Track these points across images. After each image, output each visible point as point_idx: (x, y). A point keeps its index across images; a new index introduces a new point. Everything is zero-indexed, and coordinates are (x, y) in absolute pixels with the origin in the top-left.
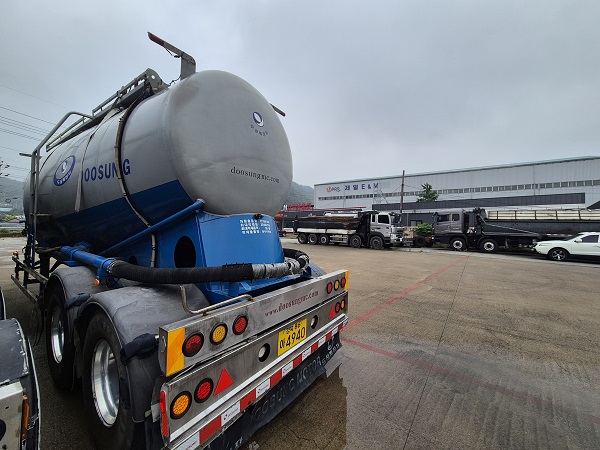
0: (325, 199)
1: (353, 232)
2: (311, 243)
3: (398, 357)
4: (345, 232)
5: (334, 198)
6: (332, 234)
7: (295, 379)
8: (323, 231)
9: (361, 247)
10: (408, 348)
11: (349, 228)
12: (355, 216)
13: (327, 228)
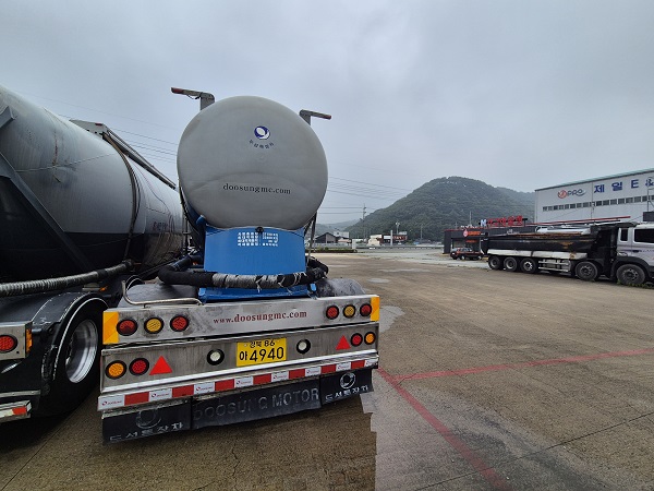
0: (555, 208)
1: (579, 256)
2: (508, 270)
3: (447, 434)
4: (566, 255)
5: (573, 206)
6: (542, 259)
7: (270, 399)
8: (527, 253)
9: (597, 280)
10: (480, 429)
11: (572, 249)
12: (584, 231)
13: (533, 249)
